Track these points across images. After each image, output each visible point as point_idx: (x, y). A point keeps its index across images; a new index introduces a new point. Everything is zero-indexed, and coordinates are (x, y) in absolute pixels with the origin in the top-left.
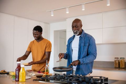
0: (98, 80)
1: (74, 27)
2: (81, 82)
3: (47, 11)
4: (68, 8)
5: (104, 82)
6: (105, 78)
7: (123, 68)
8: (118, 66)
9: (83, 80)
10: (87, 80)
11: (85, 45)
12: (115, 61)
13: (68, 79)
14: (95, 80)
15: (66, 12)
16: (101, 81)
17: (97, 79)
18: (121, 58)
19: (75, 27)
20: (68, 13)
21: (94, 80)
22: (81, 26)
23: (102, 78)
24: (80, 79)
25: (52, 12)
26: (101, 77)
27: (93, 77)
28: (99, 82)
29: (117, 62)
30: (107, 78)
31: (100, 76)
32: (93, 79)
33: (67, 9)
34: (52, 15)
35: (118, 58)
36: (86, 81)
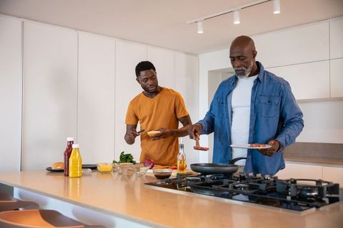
0: (311, 189)
1: (236, 59)
2: (265, 194)
3: (187, 22)
4: (238, 10)
5: (327, 195)
6: (330, 185)
9: (270, 187)
10: (279, 188)
11: (269, 102)
13: (230, 185)
14: (301, 190)
15: (233, 21)
16: (319, 193)
17: (307, 187)
19: (239, 59)
20: (237, 22)
21: (298, 189)
22: (254, 54)
23: (324, 184)
24: (263, 187)
25: (200, 24)
26: (319, 182)
27: (298, 182)
28: (314, 194)
30: (337, 186)
31: (318, 179)
32: (296, 187)
33: (236, 14)
34: (201, 32)
36: (278, 191)
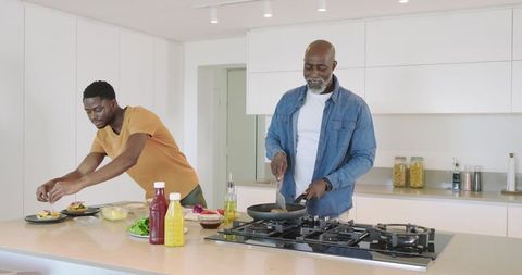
1: (315, 68)
7: (420, 188)
8: (403, 183)
11: (343, 128)
12: (397, 167)
18: (413, 159)
19: (318, 69)
25: (213, 11)
28: (412, 241)
29: (402, 169)
34: (215, 22)
35: (404, 158)
